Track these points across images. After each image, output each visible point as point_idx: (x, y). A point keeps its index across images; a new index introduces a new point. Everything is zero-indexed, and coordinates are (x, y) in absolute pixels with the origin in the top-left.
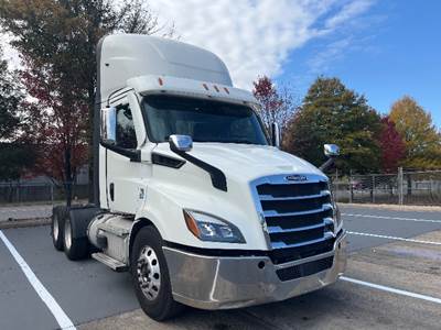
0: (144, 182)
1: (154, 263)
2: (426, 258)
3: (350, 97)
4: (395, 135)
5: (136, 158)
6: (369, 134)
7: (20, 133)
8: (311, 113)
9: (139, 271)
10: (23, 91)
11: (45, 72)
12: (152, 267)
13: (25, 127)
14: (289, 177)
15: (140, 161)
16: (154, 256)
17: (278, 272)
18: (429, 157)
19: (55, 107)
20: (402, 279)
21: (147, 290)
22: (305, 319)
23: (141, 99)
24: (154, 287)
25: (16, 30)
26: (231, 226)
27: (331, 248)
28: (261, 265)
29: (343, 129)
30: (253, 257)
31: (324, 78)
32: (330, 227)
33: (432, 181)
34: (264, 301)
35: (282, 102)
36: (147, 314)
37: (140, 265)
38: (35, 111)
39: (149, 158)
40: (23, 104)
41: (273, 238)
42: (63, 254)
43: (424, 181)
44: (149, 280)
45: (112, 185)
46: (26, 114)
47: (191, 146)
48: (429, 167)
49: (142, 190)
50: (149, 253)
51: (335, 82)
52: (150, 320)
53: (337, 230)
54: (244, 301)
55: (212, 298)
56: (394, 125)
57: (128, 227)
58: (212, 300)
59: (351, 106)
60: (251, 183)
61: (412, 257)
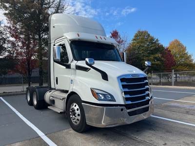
0: (72, 77)
1: (78, 110)
2: (184, 108)
3: (152, 39)
4: (171, 56)
5: (68, 67)
6: (160, 55)
7: (7, 54)
8: (135, 46)
9: (71, 113)
10: (8, 35)
11: (18, 27)
12: (76, 111)
13: (9, 51)
14: (132, 75)
15: (70, 68)
16: (77, 107)
17: (128, 113)
18: (185, 65)
19: (22, 42)
20: (175, 116)
21: (74, 120)
22: (137, 131)
23: (70, 42)
24: (78, 120)
25: (6, 8)
26: (110, 94)
27: (148, 104)
28: (122, 110)
29: (149, 53)
30: (119, 107)
31: (141, 30)
32: (148, 95)
33: (186, 76)
34: (122, 124)
35: (122, 41)
36: (74, 130)
37: (71, 110)
38: (13, 44)
39: (74, 67)
40: (8, 41)
41: (127, 99)
42: (33, 107)
43: (182, 76)
44: (76, 117)
45: (57, 78)
46: (10, 45)
47: (94, 63)
48: (185, 69)
49: (72, 80)
50: (75, 106)
51: (146, 32)
52: (76, 132)
53: (150, 96)
54: (114, 124)
55: (103, 123)
56: (170, 51)
57: (65, 95)
58: (103, 124)
59: (152, 43)
60: (118, 77)
61: (178, 107)
